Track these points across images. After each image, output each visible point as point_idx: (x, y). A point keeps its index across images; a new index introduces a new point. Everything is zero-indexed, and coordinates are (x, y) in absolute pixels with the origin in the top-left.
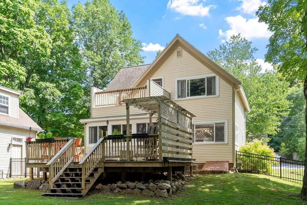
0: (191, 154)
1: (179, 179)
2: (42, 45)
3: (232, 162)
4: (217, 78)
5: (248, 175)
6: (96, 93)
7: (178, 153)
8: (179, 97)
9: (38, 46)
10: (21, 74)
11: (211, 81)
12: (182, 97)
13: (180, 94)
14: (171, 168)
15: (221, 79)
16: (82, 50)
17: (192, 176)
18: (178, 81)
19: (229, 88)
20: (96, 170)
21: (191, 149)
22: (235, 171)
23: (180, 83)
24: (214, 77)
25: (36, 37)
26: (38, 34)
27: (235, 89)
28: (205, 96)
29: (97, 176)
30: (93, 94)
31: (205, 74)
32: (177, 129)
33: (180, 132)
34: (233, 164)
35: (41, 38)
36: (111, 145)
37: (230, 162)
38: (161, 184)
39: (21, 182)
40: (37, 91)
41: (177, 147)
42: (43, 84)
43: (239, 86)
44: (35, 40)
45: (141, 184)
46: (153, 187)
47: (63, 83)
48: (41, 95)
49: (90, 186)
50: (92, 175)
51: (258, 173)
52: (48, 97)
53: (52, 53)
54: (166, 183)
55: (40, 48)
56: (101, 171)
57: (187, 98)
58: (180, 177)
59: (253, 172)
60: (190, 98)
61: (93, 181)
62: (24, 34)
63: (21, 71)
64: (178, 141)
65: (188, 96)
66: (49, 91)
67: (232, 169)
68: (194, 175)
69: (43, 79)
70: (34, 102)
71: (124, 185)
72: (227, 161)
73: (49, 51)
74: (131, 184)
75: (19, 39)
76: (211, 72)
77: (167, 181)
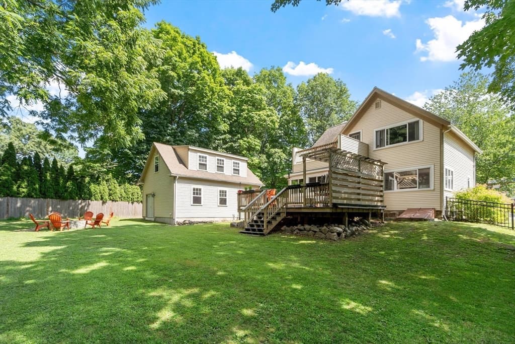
0: (381, 201)
1: (361, 224)
2: (272, 121)
3: (439, 210)
4: (421, 122)
5: (456, 224)
6: (297, 153)
7: (359, 200)
8: (377, 147)
9: (268, 122)
10: (257, 145)
11: (413, 126)
12: (380, 147)
13: (379, 144)
14: (346, 214)
15: (425, 122)
16: (305, 120)
17: (383, 223)
18: (377, 132)
19: (437, 130)
20: (278, 214)
21: (381, 196)
22: (443, 219)
23: (379, 133)
24: (418, 122)
25: (268, 116)
26: (269, 113)
27: (443, 131)
28: (407, 142)
29: (279, 219)
30: (294, 153)
31: (406, 120)
32: (359, 177)
33: (361, 180)
34: (441, 212)
35: (271, 115)
36: (308, 195)
37: (437, 210)
38: (332, 228)
39: (235, 223)
40: (269, 156)
41: (359, 194)
42: (273, 150)
43: (449, 126)
44: (266, 118)
45: (316, 227)
46: (325, 230)
47: (288, 148)
48: (271, 159)
49: (271, 227)
50: (273, 218)
51: (478, 221)
52: (276, 160)
53: (280, 126)
54: (339, 227)
55: (270, 124)
56: (283, 216)
57: (386, 146)
58: (363, 223)
59: (469, 220)
60: (389, 146)
61: (274, 223)
62: (259, 115)
63: (257, 143)
64: (359, 188)
65: (387, 145)
66: (277, 155)
67: (439, 217)
68: (385, 222)
69: (274, 147)
70: (266, 164)
71: (302, 228)
72: (433, 209)
73: (277, 126)
74: (307, 227)
75: (255, 119)
76: (414, 116)
77: (340, 226)
